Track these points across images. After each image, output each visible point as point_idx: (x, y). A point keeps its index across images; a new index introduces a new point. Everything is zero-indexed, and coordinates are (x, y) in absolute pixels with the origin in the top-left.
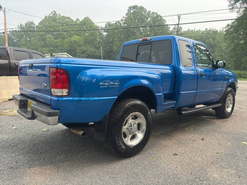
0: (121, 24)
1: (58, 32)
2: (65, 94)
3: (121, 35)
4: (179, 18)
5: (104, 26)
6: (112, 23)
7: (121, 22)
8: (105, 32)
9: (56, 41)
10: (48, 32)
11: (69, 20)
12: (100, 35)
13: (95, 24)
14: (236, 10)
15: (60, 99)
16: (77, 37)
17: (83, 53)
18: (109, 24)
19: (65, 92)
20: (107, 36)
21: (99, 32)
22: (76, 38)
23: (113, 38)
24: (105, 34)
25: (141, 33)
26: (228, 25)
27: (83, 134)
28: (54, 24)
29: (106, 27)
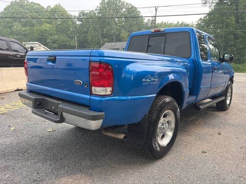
0: (95, 14)
1: (25, 19)
2: (109, 93)
3: (96, 24)
4: (156, 10)
5: (77, 15)
6: (86, 12)
7: (96, 12)
8: (79, 21)
9: (24, 29)
10: (15, 19)
11: (38, 6)
12: (73, 24)
13: (68, 12)
14: (208, 5)
15: (103, 99)
16: (48, 25)
17: (55, 43)
18: (83, 13)
19: (109, 90)
20: (81, 25)
21: (72, 21)
22: (46, 26)
23: (88, 28)
24: (78, 23)
25: (116, 24)
26: (201, 19)
27: (125, 137)
28: (22, 10)
29: (80, 16)
